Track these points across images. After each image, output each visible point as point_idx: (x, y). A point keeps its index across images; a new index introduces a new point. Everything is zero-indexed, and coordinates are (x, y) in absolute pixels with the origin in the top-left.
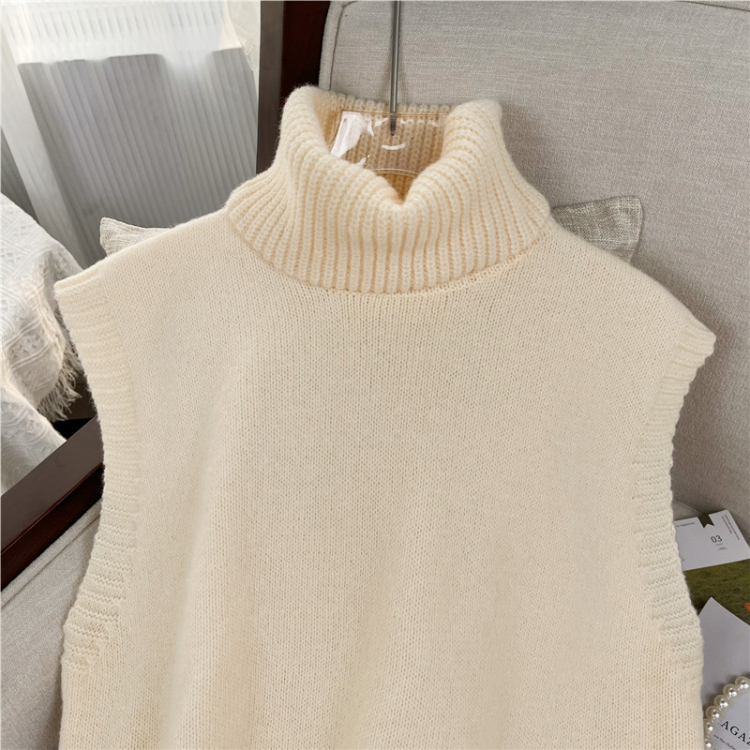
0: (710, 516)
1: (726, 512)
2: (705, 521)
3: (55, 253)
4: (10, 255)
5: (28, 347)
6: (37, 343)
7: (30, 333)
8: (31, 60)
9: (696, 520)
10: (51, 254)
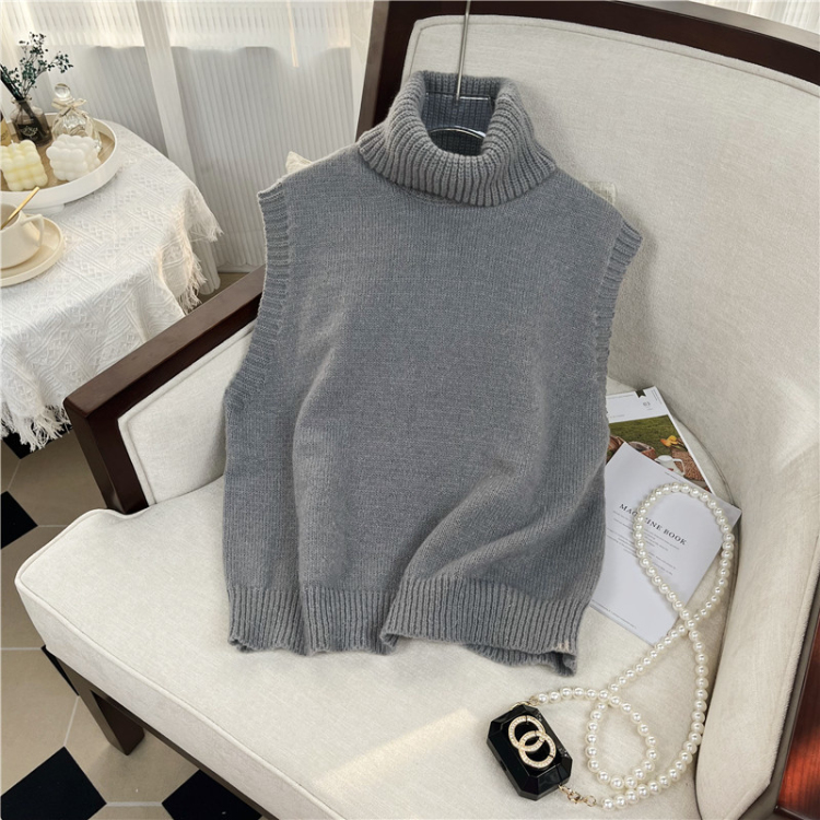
0: (645, 391)
1: (655, 388)
2: (640, 393)
3: (192, 191)
4: (161, 189)
5: (174, 255)
6: (179, 253)
7: (175, 245)
8: (180, 44)
9: (635, 393)
10: (189, 192)
